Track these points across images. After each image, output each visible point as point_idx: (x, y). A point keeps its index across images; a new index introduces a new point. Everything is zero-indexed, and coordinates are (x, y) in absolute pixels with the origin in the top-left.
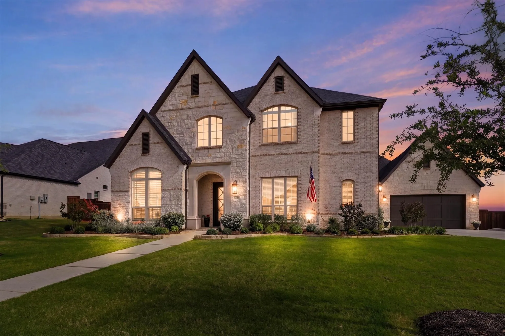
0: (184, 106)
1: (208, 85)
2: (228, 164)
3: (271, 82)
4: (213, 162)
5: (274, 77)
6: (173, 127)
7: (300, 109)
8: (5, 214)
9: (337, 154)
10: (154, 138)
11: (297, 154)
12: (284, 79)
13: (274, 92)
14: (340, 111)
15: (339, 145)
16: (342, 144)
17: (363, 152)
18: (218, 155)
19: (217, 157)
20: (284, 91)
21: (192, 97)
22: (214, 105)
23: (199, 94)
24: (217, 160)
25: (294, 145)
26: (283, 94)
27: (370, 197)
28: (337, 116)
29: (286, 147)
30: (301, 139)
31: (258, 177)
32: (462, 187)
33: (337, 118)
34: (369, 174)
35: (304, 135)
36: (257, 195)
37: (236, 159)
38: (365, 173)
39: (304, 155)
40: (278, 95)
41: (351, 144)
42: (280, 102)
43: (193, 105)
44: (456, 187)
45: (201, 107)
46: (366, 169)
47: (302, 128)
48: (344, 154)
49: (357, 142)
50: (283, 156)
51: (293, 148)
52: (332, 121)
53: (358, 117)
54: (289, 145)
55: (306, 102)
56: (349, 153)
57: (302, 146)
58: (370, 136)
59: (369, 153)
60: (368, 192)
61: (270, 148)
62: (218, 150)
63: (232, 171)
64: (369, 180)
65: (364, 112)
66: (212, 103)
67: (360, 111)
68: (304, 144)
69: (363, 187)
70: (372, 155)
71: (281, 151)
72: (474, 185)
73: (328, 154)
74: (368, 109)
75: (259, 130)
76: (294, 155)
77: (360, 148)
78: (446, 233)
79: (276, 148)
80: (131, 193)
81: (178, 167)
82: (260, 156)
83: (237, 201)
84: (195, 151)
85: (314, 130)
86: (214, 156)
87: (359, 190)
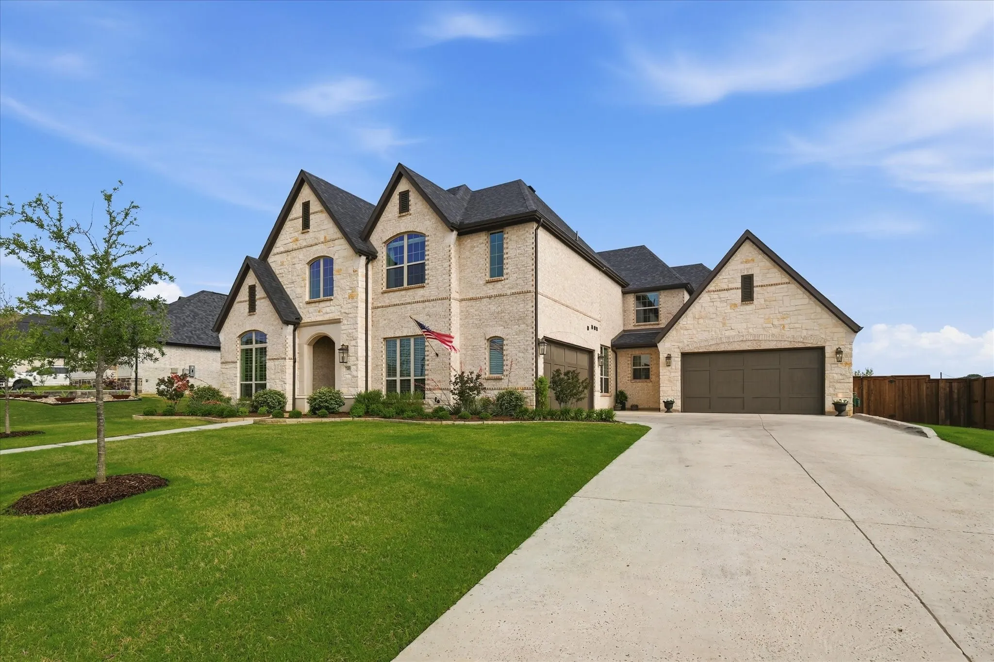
0: (295, 247)
1: (320, 215)
2: (339, 321)
3: (395, 199)
4: (324, 319)
5: (398, 193)
6: (284, 275)
7: (427, 236)
8: (141, 391)
9: (481, 298)
10: (260, 293)
11: (423, 302)
12: (410, 194)
13: (397, 214)
14: (484, 232)
15: (484, 285)
16: (487, 283)
17: (513, 294)
18: (328, 309)
19: (327, 313)
20: (411, 212)
21: (303, 233)
22: (325, 242)
23: (309, 228)
24: (327, 317)
25: (420, 289)
26: (409, 217)
27: (523, 362)
28: (481, 241)
29: (412, 293)
30: (429, 281)
31: (380, 338)
32: (817, 333)
33: (481, 244)
34: (523, 326)
35: (432, 273)
36: (379, 363)
37: (347, 314)
38: (517, 326)
39: (432, 302)
40: (404, 218)
41: (499, 282)
42: (405, 228)
43: (305, 244)
44: (804, 333)
45: (312, 246)
46: (518, 320)
47: (430, 264)
48: (490, 297)
49: (507, 279)
50: (409, 307)
51: (419, 293)
52: (476, 249)
53: (508, 240)
54: (416, 290)
55: (434, 226)
56: (496, 296)
57: (430, 290)
58: (524, 269)
59: (522, 294)
60: (521, 355)
61: (393, 296)
62: (328, 303)
63: (342, 332)
64: (522, 337)
65: (515, 231)
66: (323, 240)
67: (510, 231)
68: (432, 288)
69: (514, 347)
70: (526, 297)
71: (406, 299)
72: (841, 330)
73: (470, 300)
74: (521, 226)
75: (381, 271)
76: (421, 304)
77: (510, 288)
78: (615, 419)
79: (400, 295)
80: (238, 365)
81: (282, 329)
82: (382, 307)
83: (347, 373)
84: (305, 306)
85: (444, 266)
86: (324, 311)
87: (510, 352)
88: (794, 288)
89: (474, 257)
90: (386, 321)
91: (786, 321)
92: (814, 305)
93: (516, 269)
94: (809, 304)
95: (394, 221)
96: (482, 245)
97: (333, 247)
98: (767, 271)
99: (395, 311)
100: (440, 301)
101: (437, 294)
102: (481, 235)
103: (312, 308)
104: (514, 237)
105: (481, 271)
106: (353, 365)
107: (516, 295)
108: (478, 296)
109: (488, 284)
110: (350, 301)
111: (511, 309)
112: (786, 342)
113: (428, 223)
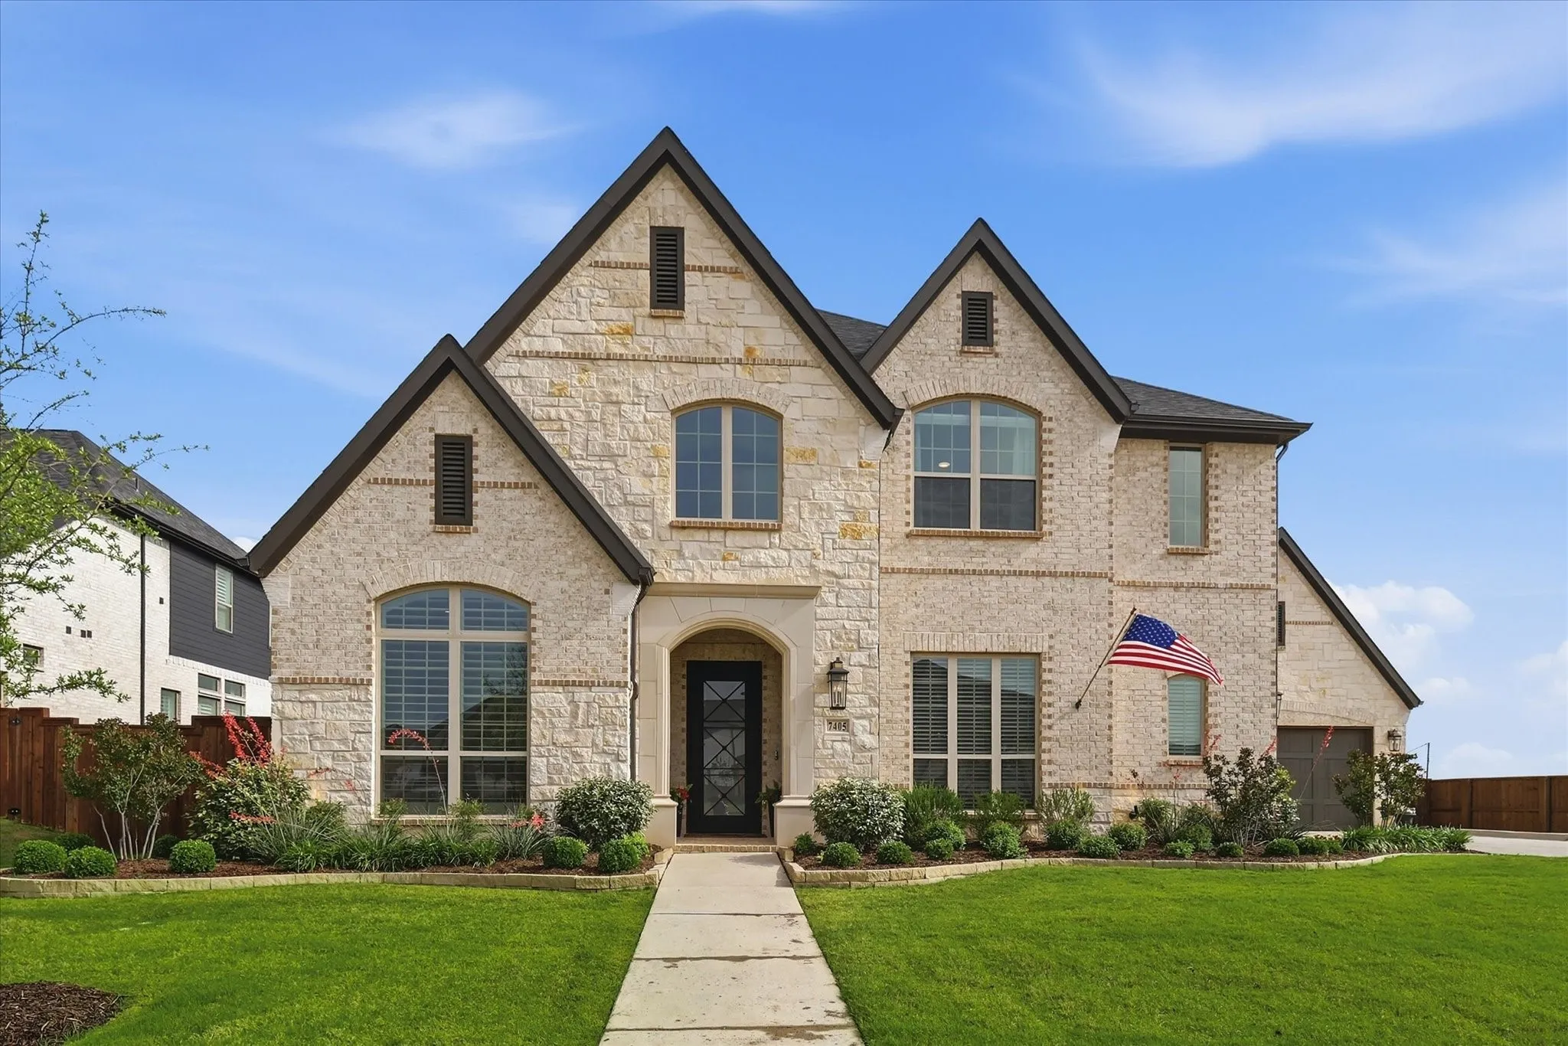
0: (617, 349)
2: (809, 593)
3: (949, 307)
4: (746, 581)
5: (958, 293)
6: (567, 426)
7: (1051, 419)
9: (1156, 586)
10: (492, 464)
11: (1037, 574)
12: (995, 303)
13: (956, 346)
14: (1163, 441)
15: (1162, 557)
16: (1169, 554)
17: (1231, 587)
18: (763, 556)
19: (758, 565)
20: (997, 349)
22: (751, 362)
23: (681, 309)
24: (758, 578)
25: (1027, 543)
26: (991, 360)
27: (1252, 732)
28: (1154, 459)
29: (1003, 550)
30: (1054, 527)
31: (899, 651)
32: (1365, 705)
33: (1153, 465)
34: (1251, 658)
35: (1062, 511)
36: (900, 716)
37: (836, 576)
38: (1239, 657)
39: (1063, 580)
40: (975, 359)
41: (1198, 557)
42: (983, 385)
43: (661, 351)
44: (1350, 704)
45: (695, 362)
46: (1242, 644)
47: (1056, 488)
48: (1177, 587)
49: (1217, 553)
50: (994, 582)
51: (1028, 554)
52: (1142, 474)
53: (1219, 471)
54: (1011, 542)
55: (1069, 399)
56: (1191, 586)
57: (1056, 550)
58: (1254, 537)
59: (1250, 591)
60: (1248, 716)
61: (941, 548)
62: (763, 538)
63: (818, 624)
64: (1248, 680)
65: (1235, 455)
66: (738, 353)
67: (1223, 452)
68: (1063, 544)
69: (1232, 698)
70: (1259, 597)
71: (984, 560)
72: (1394, 703)
73: (1128, 585)
74: (1248, 448)
75: (904, 478)
76: (1030, 578)
77: (1222, 574)
78: (1467, 846)
79: (967, 548)
80: (375, 691)
81: (607, 592)
82: (911, 571)
83: (840, 738)
84: (666, 534)
85: (1096, 500)
86: (748, 557)
87: (1222, 710)
88: (1337, 631)
89: (1138, 492)
90: (921, 610)
91: (1328, 683)
92: (1361, 662)
93: (1236, 536)
94: (1355, 659)
95: (947, 359)
96: (1155, 470)
97: (780, 383)
98: (1302, 600)
99: (951, 588)
100: (1083, 580)
101: (1076, 561)
102: (1156, 446)
103: (693, 544)
104: (1232, 468)
105: (1155, 525)
106: (858, 718)
107: (1237, 590)
108: (1147, 579)
109: (1172, 558)
110: (847, 542)
111: (1224, 617)
112: (1327, 717)
113: (1048, 388)
